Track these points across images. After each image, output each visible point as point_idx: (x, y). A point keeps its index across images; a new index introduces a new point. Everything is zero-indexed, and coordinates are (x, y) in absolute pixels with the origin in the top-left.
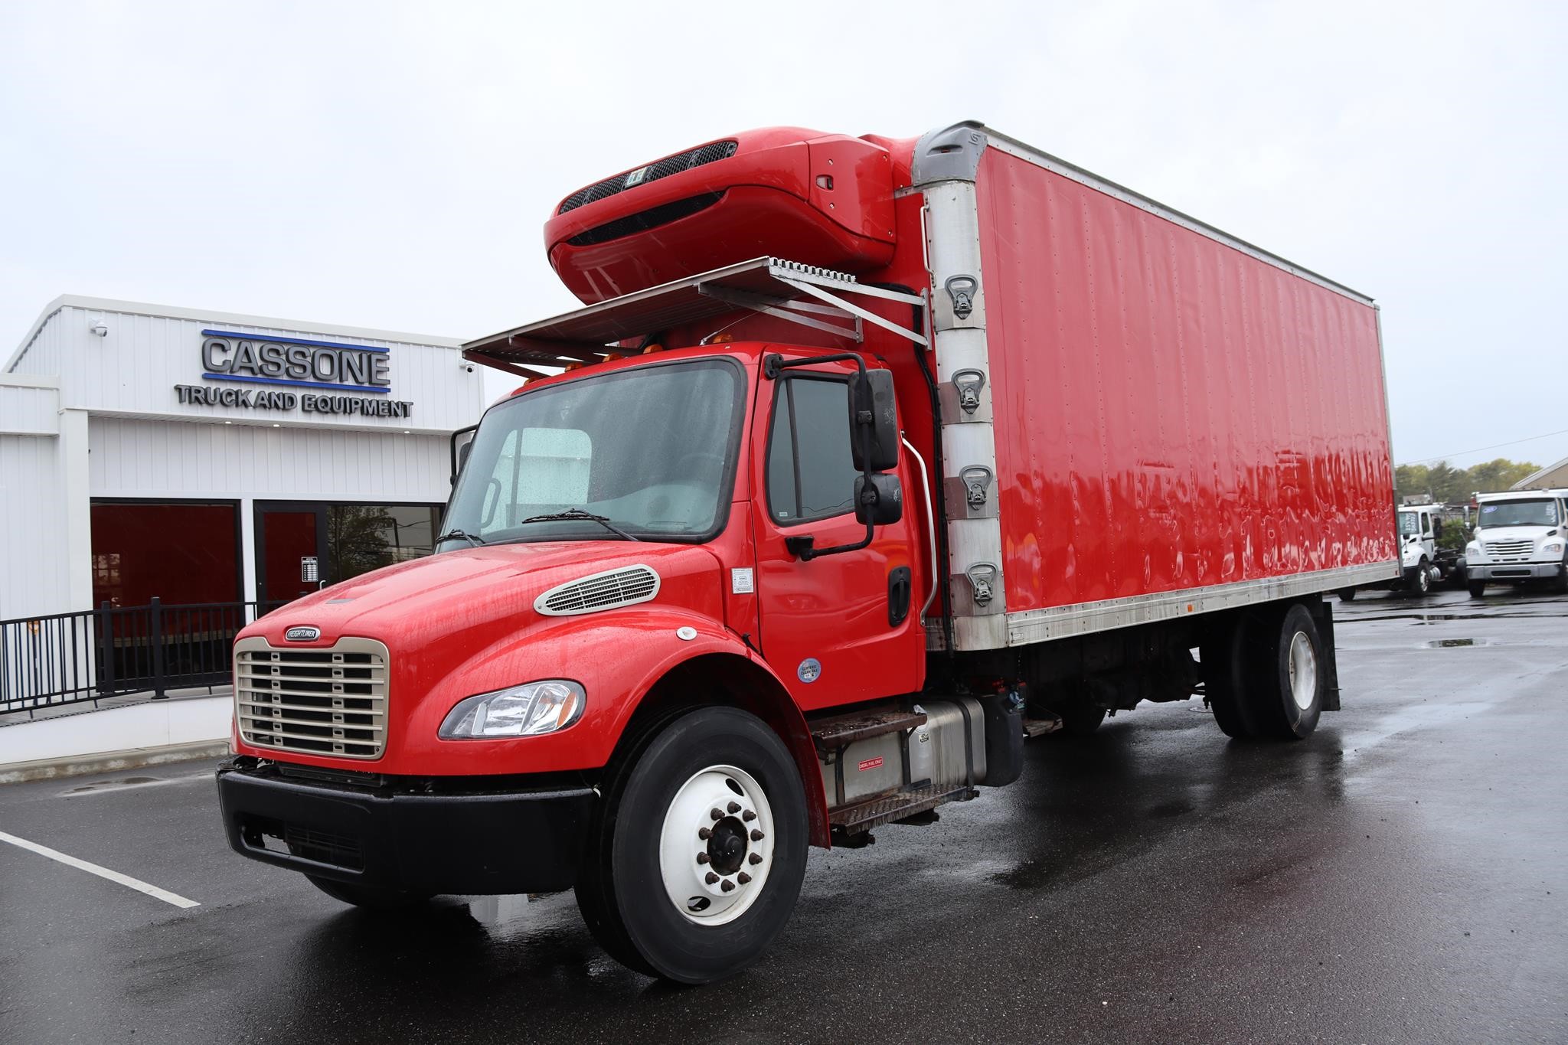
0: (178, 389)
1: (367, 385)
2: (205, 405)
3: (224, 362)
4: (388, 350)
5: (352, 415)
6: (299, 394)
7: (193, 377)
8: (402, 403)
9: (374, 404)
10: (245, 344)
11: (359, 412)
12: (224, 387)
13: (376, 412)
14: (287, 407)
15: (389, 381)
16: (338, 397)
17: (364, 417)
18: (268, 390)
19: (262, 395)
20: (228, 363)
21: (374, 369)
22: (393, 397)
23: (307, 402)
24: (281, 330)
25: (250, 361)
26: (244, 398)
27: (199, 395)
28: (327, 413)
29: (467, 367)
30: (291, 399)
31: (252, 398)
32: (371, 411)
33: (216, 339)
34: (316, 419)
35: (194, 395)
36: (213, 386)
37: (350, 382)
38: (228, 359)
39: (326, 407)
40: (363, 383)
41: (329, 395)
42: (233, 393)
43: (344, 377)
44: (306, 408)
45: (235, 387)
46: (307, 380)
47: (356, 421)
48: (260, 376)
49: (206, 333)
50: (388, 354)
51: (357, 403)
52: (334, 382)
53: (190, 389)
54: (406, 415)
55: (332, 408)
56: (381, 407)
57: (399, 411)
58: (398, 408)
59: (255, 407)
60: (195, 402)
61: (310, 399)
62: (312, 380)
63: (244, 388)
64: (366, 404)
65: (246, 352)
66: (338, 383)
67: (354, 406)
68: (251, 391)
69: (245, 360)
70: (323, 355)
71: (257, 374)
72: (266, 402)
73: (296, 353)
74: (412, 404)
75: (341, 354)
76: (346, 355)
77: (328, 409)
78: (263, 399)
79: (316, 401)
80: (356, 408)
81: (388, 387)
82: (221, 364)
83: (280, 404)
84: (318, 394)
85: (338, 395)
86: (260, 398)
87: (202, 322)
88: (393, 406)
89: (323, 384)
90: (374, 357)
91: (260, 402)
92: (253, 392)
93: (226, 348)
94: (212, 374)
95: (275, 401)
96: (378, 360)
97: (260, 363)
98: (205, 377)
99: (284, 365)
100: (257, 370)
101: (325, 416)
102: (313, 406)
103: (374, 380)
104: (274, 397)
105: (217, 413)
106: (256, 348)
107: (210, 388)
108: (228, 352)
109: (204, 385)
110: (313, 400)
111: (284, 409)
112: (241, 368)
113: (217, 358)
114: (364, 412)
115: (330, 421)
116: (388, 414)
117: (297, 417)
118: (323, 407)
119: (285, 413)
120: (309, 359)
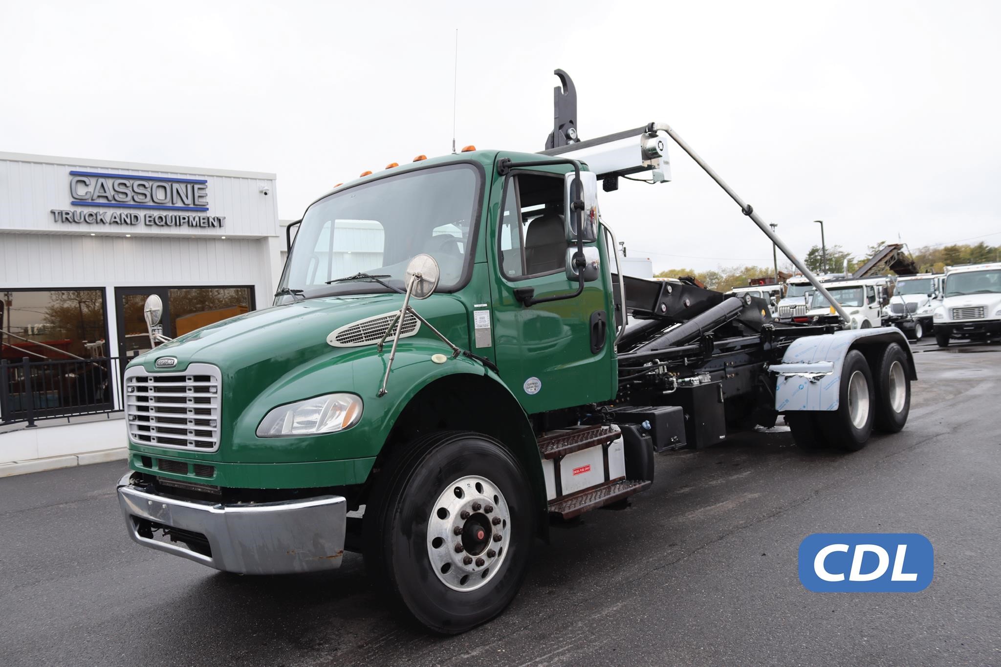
0: (53, 212)
1: (192, 206)
2: (73, 223)
3: (86, 193)
4: (206, 181)
5: (182, 227)
6: (141, 214)
7: (65, 205)
8: (217, 218)
9: (197, 219)
10: (101, 180)
11: (186, 225)
12: (86, 211)
13: (198, 224)
14: (133, 223)
15: (208, 203)
16: (170, 215)
17: (190, 228)
18: (118, 212)
19: (115, 215)
20: (88, 193)
21: (196, 195)
22: (211, 214)
23: (148, 219)
24: (128, 170)
25: (105, 192)
26: (102, 217)
27: (68, 217)
28: (163, 226)
29: (264, 192)
30: (136, 217)
31: (107, 219)
32: (194, 224)
33: (80, 176)
34: (155, 231)
35: (64, 216)
36: (79, 210)
37: (179, 204)
38: (89, 191)
39: (162, 222)
40: (189, 205)
41: (163, 214)
42: (93, 214)
43: (174, 202)
44: (147, 223)
45: (94, 210)
46: (149, 204)
47: (185, 231)
48: (113, 202)
49: (73, 174)
50: (206, 184)
51: (184, 218)
52: (168, 205)
53: (61, 213)
54: (220, 226)
55: (166, 223)
56: (202, 221)
57: (215, 224)
58: (215, 221)
59: (110, 224)
60: (65, 221)
61: (150, 217)
62: (151, 204)
63: (101, 211)
64: (191, 219)
65: (102, 185)
66: (171, 205)
67: (182, 221)
68: (106, 212)
69: (102, 191)
70: (159, 186)
71: (111, 201)
72: (118, 220)
73: (139, 185)
74: (225, 218)
75: (172, 185)
76: (175, 186)
77: (163, 223)
78: (115, 218)
79: (154, 219)
80: (184, 222)
81: (207, 207)
82: (84, 194)
83: (128, 221)
84: (156, 214)
85: (171, 214)
86: (113, 217)
87: (69, 165)
88: (211, 220)
89: (160, 207)
90: (196, 187)
91: (113, 220)
92: (109, 214)
93: (87, 183)
94: (79, 202)
95: (124, 219)
96: (199, 189)
97: (113, 193)
98: (73, 204)
99: (130, 194)
100: (110, 198)
101: (162, 228)
102: (153, 222)
103: (196, 203)
104: (123, 216)
105: (83, 228)
106: (108, 183)
107: (76, 211)
108: (89, 186)
109: (72, 209)
110: (153, 217)
111: (131, 224)
112: (99, 197)
113: (81, 191)
114: (190, 225)
115: (165, 231)
116: (207, 225)
117: (141, 229)
118: (160, 222)
119: (132, 227)
120: (149, 190)
